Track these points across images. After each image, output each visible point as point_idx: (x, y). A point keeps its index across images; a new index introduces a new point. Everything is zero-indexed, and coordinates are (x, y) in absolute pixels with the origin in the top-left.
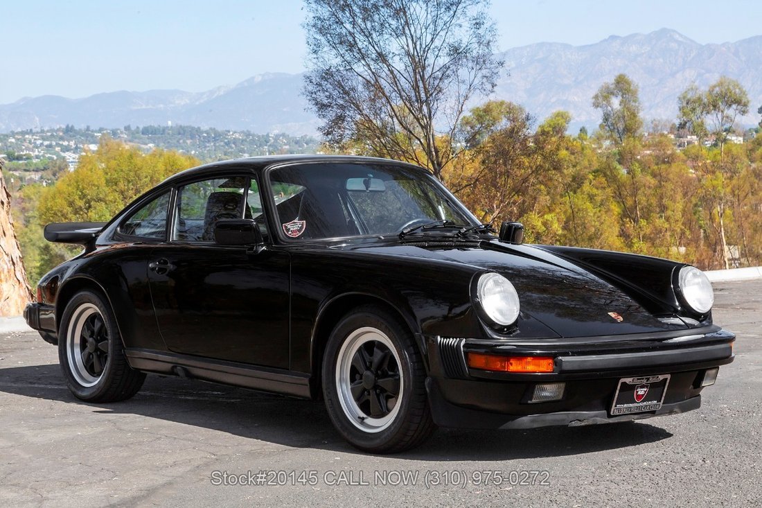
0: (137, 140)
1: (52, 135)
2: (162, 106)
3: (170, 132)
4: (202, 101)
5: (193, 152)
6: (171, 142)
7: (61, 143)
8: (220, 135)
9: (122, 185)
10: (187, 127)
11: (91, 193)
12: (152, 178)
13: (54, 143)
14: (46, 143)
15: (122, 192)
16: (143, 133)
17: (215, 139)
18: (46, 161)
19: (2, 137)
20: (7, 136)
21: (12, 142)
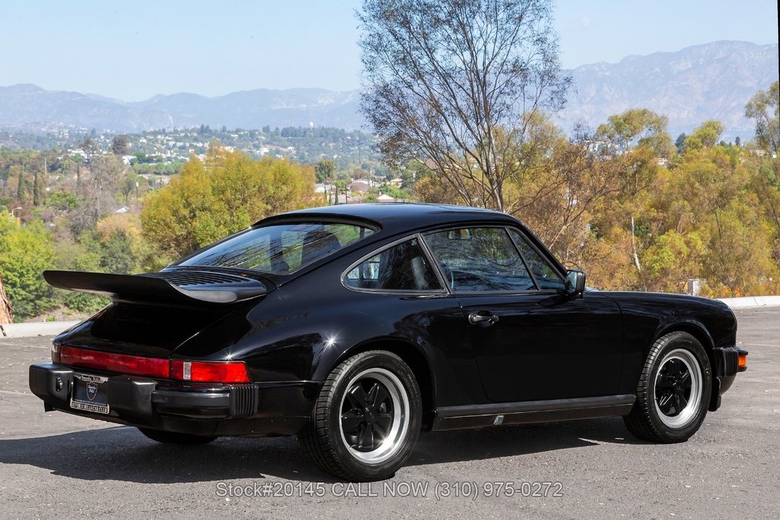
0: (276, 143)
1: (186, 136)
2: (304, 105)
3: (312, 134)
4: (347, 101)
5: (335, 157)
6: (313, 145)
7: (195, 144)
8: (365, 139)
9: (228, 194)
10: (330, 129)
11: (196, 202)
12: (260, 187)
13: (188, 145)
14: (179, 144)
15: (228, 202)
16: (282, 135)
17: (360, 144)
18: (178, 164)
19: (133, 137)
20: (139, 136)
21: (143, 143)
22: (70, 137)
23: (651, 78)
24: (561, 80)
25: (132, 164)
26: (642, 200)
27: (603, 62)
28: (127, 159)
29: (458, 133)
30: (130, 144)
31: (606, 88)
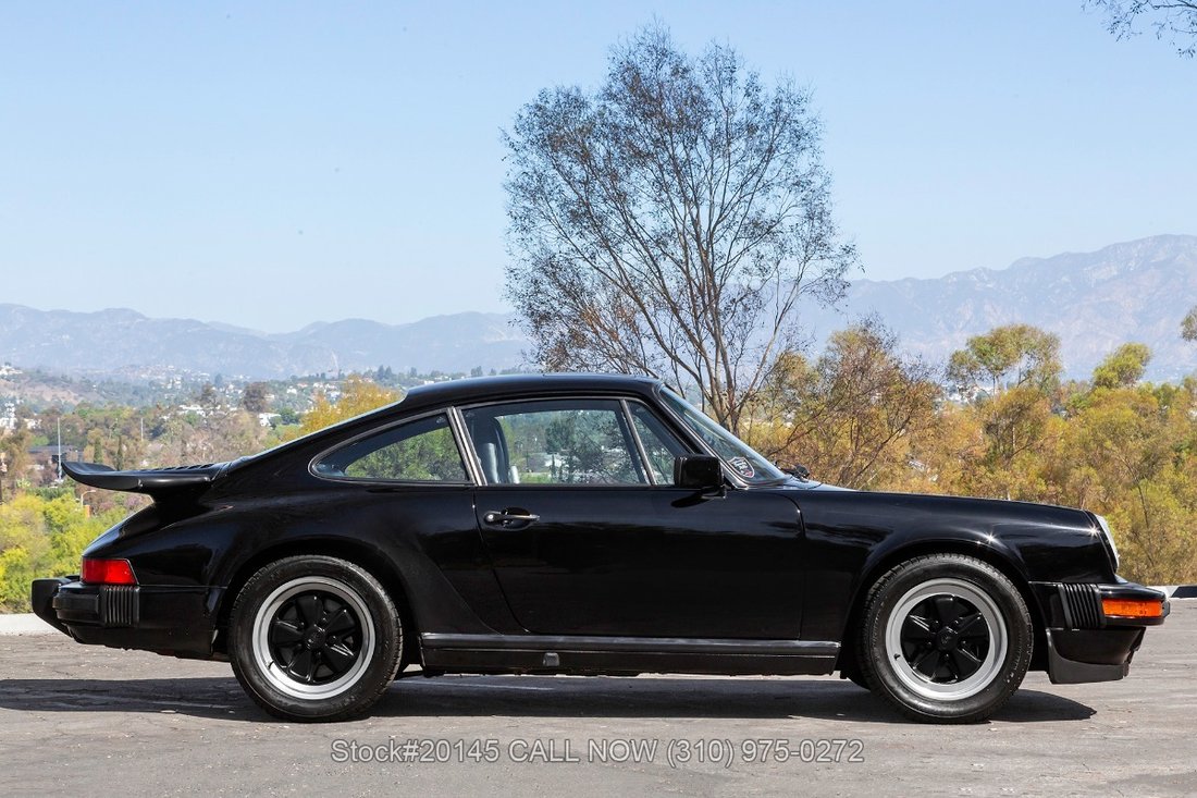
19: (276, 385)
20: (284, 383)
21: (291, 394)
22: (183, 386)
23: (1057, 291)
24: (837, 250)
25: (274, 426)
26: (1025, 466)
27: (984, 269)
28: (265, 418)
29: (664, 332)
30: (273, 396)
31: (987, 308)
